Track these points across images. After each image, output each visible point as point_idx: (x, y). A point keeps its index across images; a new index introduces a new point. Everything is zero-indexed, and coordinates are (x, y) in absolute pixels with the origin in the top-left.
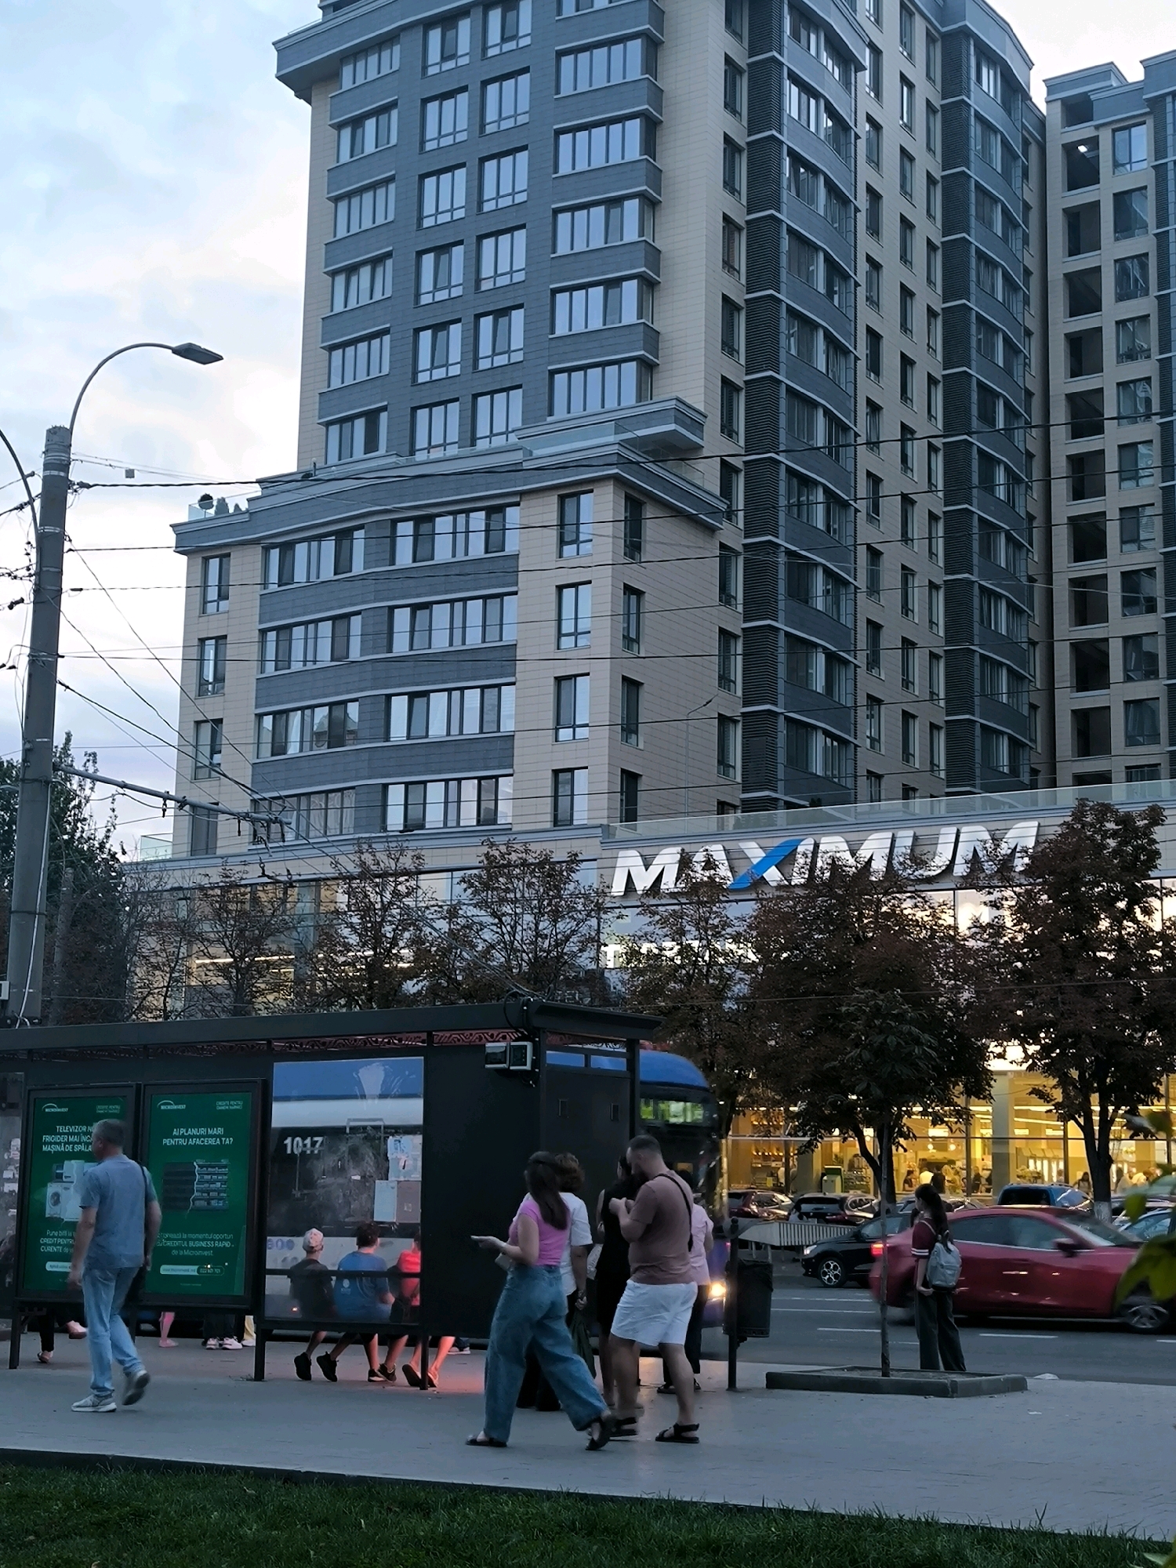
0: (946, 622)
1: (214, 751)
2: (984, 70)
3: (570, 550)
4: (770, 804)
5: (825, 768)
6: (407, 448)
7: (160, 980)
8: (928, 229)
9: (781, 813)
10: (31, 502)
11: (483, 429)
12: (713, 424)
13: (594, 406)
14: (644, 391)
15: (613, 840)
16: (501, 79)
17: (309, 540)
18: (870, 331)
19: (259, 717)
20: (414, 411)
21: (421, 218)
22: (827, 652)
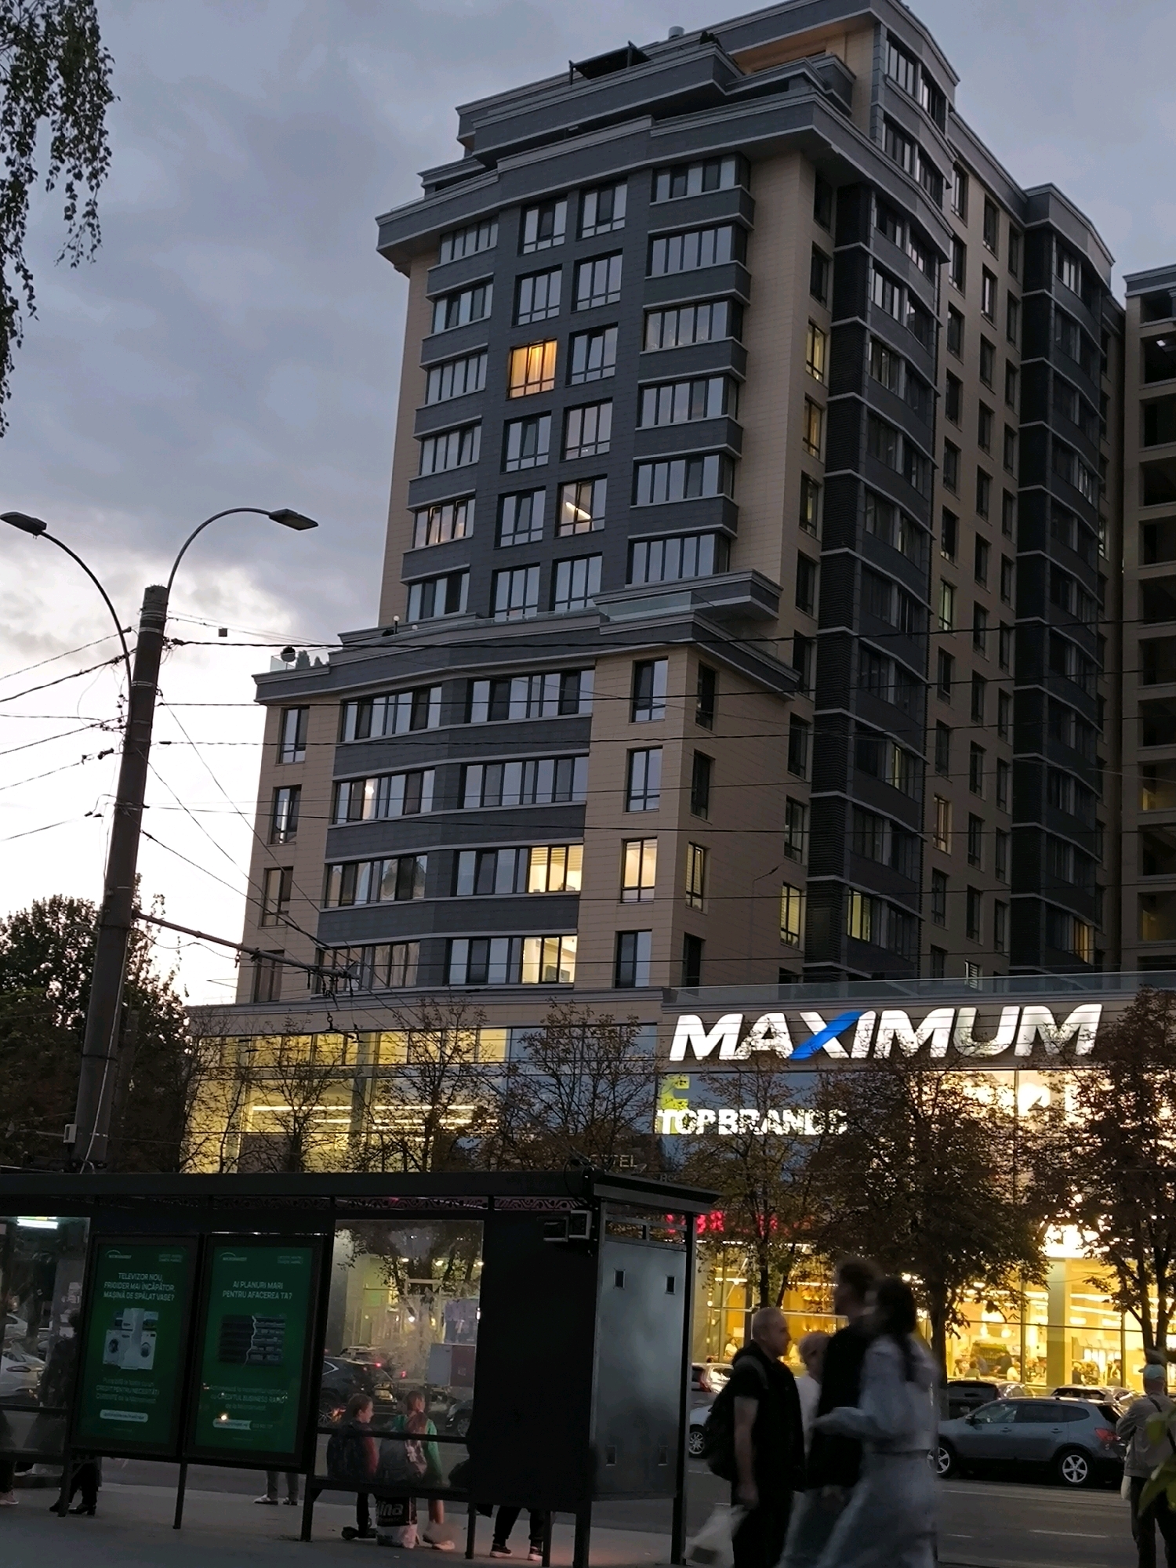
0: (1014, 800)
1: (284, 897)
2: (1066, 265)
3: (642, 715)
4: (831, 976)
5: (889, 941)
6: (486, 610)
7: (220, 1125)
8: (1005, 416)
9: (844, 985)
10: (126, 655)
11: (562, 594)
12: (788, 598)
13: (672, 575)
14: (722, 563)
15: (673, 1005)
16: (594, 259)
17: (387, 695)
18: (946, 512)
19: (329, 867)
20: (495, 573)
21: (510, 389)
22: (894, 825)
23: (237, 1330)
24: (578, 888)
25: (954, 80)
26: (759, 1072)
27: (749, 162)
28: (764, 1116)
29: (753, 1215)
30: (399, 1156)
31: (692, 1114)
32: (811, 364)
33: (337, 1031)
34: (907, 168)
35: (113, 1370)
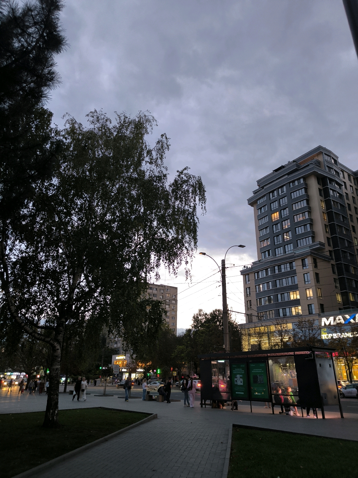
1: (251, 305)
3: (304, 268)
4: (349, 308)
6: (275, 255)
7: (247, 343)
9: (351, 309)
10: (220, 271)
11: (287, 250)
12: (326, 245)
13: (305, 244)
14: (313, 241)
15: (320, 316)
16: (282, 198)
17: (261, 271)
18: (352, 226)
19: (257, 299)
20: (275, 249)
21: (272, 220)
22: (355, 280)
23: (255, 378)
24: (299, 298)
25: (338, 158)
26: (339, 326)
27: (305, 178)
28: (342, 334)
29: (343, 352)
30: (277, 346)
31: (328, 335)
32: (322, 207)
33: (263, 326)
34: (332, 173)
35: (237, 385)
